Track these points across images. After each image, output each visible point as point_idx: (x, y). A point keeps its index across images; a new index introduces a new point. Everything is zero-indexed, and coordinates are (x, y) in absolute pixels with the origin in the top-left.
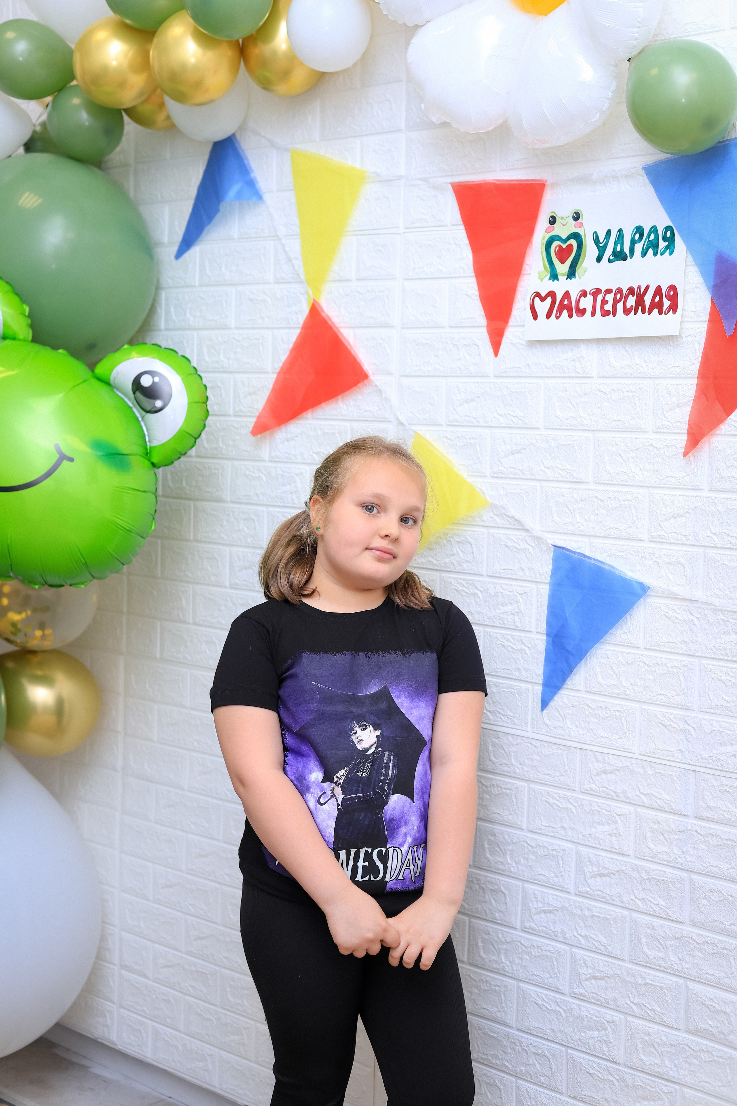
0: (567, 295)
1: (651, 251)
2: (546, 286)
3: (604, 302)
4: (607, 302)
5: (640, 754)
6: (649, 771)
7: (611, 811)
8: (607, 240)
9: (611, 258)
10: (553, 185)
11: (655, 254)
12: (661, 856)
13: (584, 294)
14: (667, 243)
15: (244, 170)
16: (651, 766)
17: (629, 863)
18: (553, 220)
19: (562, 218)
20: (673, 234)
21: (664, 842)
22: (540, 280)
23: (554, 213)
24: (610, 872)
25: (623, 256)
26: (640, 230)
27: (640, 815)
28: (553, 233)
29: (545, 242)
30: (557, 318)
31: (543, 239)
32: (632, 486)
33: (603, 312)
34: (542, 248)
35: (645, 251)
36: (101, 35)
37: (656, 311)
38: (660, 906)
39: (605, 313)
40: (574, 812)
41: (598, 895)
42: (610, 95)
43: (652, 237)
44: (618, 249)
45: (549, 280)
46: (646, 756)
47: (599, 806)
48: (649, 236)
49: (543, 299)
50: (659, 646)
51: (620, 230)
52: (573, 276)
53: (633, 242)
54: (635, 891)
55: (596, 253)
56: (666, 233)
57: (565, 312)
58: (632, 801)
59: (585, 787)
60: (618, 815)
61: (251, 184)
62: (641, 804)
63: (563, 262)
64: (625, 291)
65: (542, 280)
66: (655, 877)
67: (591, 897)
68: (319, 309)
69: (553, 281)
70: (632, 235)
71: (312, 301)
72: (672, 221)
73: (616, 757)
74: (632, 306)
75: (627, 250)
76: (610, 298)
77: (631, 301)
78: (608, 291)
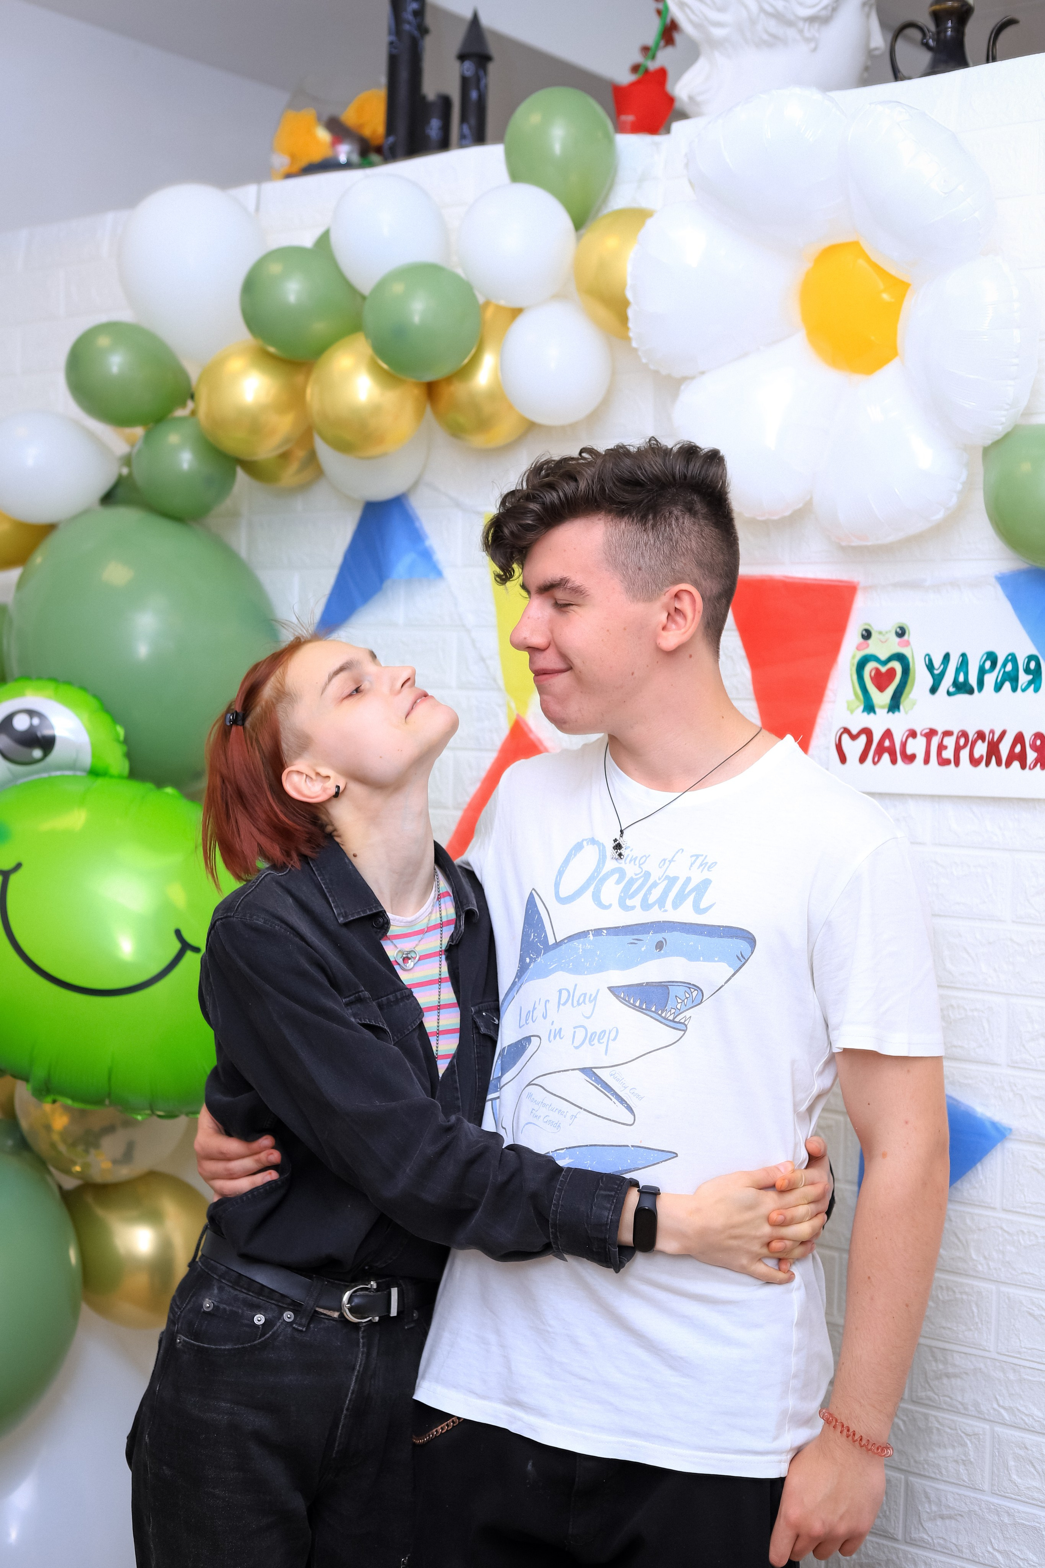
0: (888, 734)
1: (1007, 686)
2: (859, 720)
3: (941, 747)
4: (946, 748)
5: (998, 1353)
6: (1012, 1376)
7: (956, 1429)
8: (946, 665)
9: (952, 690)
10: (866, 588)
11: (1014, 689)
12: (1031, 1494)
13: (913, 734)
14: (1030, 677)
15: (416, 536)
16: (1014, 1370)
17: (984, 1501)
18: (867, 635)
19: (880, 633)
20: (1038, 665)
21: (1034, 1475)
22: (849, 712)
23: (869, 625)
24: (956, 1512)
25: (968, 688)
26: (992, 657)
27: (998, 1435)
28: (868, 651)
29: (856, 661)
30: (875, 763)
31: (854, 657)
32: (983, 991)
33: (940, 760)
34: (851, 670)
35: (999, 685)
36: (236, 364)
37: (1016, 764)
38: (1030, 1562)
39: (944, 762)
40: (902, 1427)
41: (939, 1544)
42: (959, 487)
43: (1009, 667)
44: (961, 679)
45: (863, 711)
46: (1008, 1356)
47: (938, 1422)
48: (1004, 665)
49: (854, 737)
50: (1025, 1208)
51: (964, 655)
52: (897, 710)
53: (982, 672)
54: (993, 1540)
55: (930, 681)
56: (1028, 663)
57: (886, 757)
58: (987, 1417)
59: (919, 1394)
60: (967, 1435)
61: (427, 555)
62: (1001, 1421)
63: (881, 688)
64: (972, 736)
65: (852, 712)
66: (1022, 1521)
67: (928, 1546)
68: (526, 729)
69: (868, 714)
70: (980, 662)
71: (514, 718)
72: (1038, 649)
73: (963, 1355)
74: (981, 757)
75: (973, 681)
76: (950, 742)
77: (981, 749)
78: (948, 733)
